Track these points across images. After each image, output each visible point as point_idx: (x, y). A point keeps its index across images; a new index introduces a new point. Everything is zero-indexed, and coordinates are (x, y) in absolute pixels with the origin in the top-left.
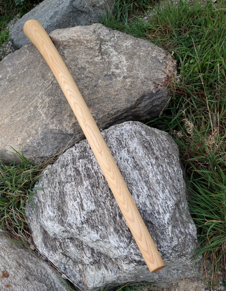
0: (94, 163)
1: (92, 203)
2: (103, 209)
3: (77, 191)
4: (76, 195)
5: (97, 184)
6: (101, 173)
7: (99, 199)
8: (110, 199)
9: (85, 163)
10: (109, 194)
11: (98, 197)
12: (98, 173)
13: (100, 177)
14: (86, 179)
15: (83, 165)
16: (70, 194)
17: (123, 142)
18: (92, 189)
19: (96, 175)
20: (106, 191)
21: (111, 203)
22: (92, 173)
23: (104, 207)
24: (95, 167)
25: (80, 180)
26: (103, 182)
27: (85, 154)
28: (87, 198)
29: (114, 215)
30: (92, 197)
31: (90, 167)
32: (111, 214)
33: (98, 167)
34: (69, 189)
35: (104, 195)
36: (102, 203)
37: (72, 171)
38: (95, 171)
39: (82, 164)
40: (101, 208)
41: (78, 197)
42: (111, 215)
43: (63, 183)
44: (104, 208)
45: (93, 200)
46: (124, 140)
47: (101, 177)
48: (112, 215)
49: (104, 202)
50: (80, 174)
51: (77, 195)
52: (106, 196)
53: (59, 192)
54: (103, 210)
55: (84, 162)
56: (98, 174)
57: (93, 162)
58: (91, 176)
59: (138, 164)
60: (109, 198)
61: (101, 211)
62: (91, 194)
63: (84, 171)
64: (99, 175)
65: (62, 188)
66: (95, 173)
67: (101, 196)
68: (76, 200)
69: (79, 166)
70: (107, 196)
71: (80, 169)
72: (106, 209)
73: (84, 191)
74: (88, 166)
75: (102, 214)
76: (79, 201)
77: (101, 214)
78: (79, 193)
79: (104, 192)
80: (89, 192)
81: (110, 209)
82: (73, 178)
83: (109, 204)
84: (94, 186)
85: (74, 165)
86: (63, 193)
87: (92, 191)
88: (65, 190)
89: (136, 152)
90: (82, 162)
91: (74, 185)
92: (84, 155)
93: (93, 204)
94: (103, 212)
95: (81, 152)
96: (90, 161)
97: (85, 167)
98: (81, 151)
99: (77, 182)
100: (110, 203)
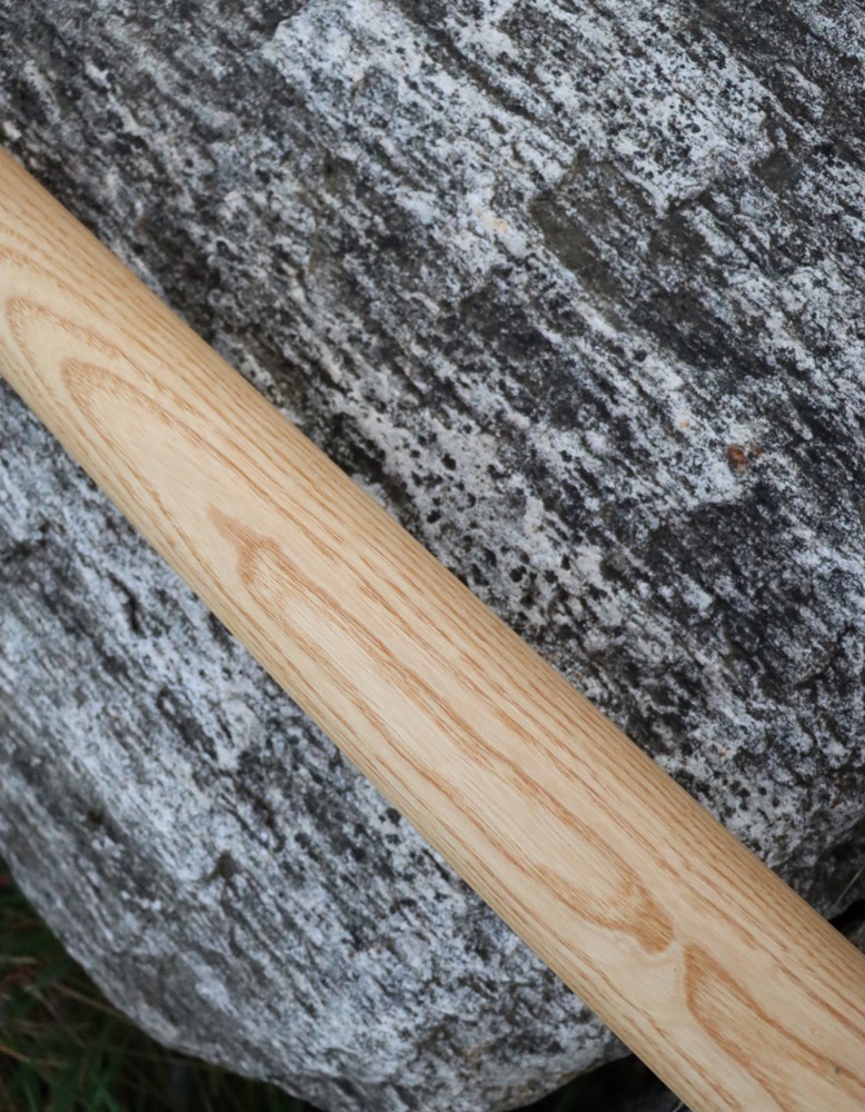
0: (517, 501)
1: (315, 77)
2: (194, 78)
3: (557, 121)
4: (546, 76)
5: (366, 281)
6: (382, 408)
7: (267, 144)
8: (177, 191)
9: (648, 468)
10: (206, 238)
11: (286, 157)
12: (412, 399)
13: (358, 358)
14: (521, 278)
15: (656, 428)
16: (639, 53)
17: (302, 839)
18: (388, 207)
19: (428, 372)
20: (232, 247)
21: (146, 167)
22: (484, 369)
23: (186, 101)
24: (488, 458)
25: (607, 252)
26: (310, 323)
27: (726, 585)
28: (390, 96)
29: (79, 82)
30: (349, 129)
31: (553, 444)
32: (99, 75)
33: (449, 463)
34: (676, 100)
35: (234, 200)
36: (218, 118)
37: (776, 321)
38: (464, 408)
39: (680, 437)
40: (212, 82)
41: (513, 68)
42: (101, 66)
43: (826, 149)
44: (186, 90)
45: (320, 104)
46: (305, 860)
47: (348, 363)
48: (94, 71)
49: (216, 136)
50: (649, 324)
51: (530, 77)
52: (220, 201)
53: (805, 29)
54: (189, 75)
55: (663, 476)
56: (411, 388)
57: (535, 506)
58: (477, 340)
59: (54, 611)
60: (186, 203)
61: (199, 54)
62: (375, 149)
63: (603, 362)
64: (385, 374)
65: (802, 82)
66: (447, 387)
67: (264, 177)
68: (510, 27)
69: (706, 410)
70: (207, 211)
71: (667, 375)
72: (165, 88)
73: (462, 145)
74: (584, 443)
75: (181, 39)
76: (466, 33)
77: (194, 31)
78: (516, 108)
79: (254, 224)
80: (400, 161)
81: (122, 111)
82: (718, 243)
83: (160, 142)
84: (388, 243)
85: (801, 405)
86: (742, 42)
87: (380, 189)
88: (732, 70)
89: (119, 735)
90: (698, 470)
91: (649, 165)
92: (736, 572)
93: (295, 73)
94: (178, 54)
95: (797, 595)
96: (592, 504)
97: (616, 411)
98: (795, 616)
99: (620, 213)
100: (156, 159)
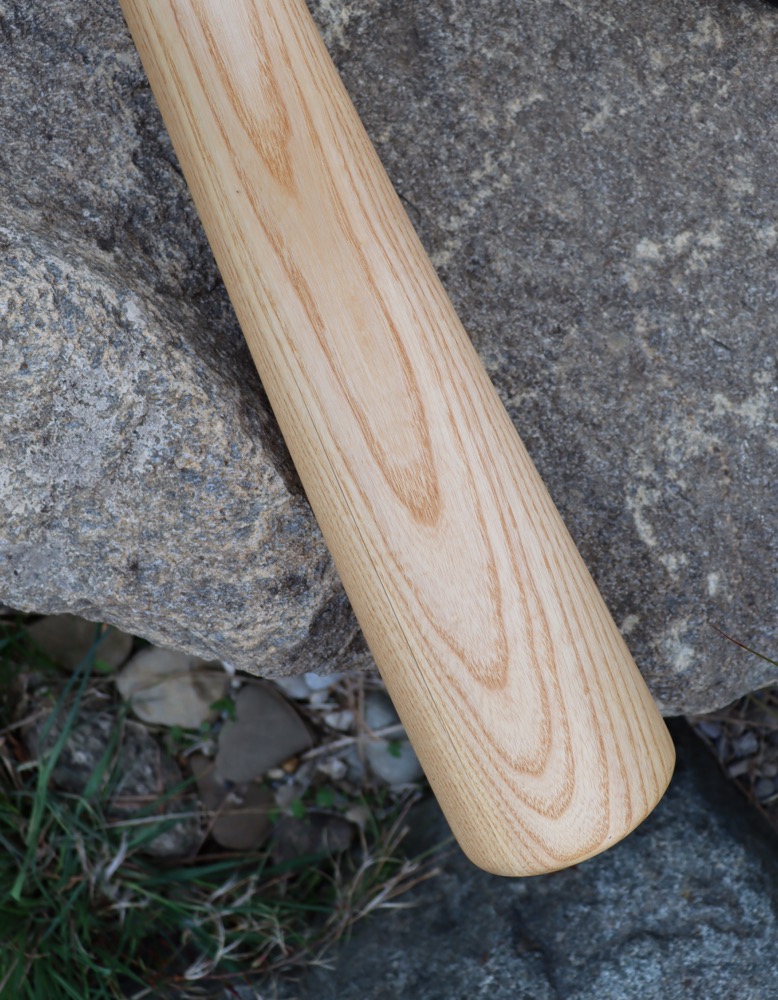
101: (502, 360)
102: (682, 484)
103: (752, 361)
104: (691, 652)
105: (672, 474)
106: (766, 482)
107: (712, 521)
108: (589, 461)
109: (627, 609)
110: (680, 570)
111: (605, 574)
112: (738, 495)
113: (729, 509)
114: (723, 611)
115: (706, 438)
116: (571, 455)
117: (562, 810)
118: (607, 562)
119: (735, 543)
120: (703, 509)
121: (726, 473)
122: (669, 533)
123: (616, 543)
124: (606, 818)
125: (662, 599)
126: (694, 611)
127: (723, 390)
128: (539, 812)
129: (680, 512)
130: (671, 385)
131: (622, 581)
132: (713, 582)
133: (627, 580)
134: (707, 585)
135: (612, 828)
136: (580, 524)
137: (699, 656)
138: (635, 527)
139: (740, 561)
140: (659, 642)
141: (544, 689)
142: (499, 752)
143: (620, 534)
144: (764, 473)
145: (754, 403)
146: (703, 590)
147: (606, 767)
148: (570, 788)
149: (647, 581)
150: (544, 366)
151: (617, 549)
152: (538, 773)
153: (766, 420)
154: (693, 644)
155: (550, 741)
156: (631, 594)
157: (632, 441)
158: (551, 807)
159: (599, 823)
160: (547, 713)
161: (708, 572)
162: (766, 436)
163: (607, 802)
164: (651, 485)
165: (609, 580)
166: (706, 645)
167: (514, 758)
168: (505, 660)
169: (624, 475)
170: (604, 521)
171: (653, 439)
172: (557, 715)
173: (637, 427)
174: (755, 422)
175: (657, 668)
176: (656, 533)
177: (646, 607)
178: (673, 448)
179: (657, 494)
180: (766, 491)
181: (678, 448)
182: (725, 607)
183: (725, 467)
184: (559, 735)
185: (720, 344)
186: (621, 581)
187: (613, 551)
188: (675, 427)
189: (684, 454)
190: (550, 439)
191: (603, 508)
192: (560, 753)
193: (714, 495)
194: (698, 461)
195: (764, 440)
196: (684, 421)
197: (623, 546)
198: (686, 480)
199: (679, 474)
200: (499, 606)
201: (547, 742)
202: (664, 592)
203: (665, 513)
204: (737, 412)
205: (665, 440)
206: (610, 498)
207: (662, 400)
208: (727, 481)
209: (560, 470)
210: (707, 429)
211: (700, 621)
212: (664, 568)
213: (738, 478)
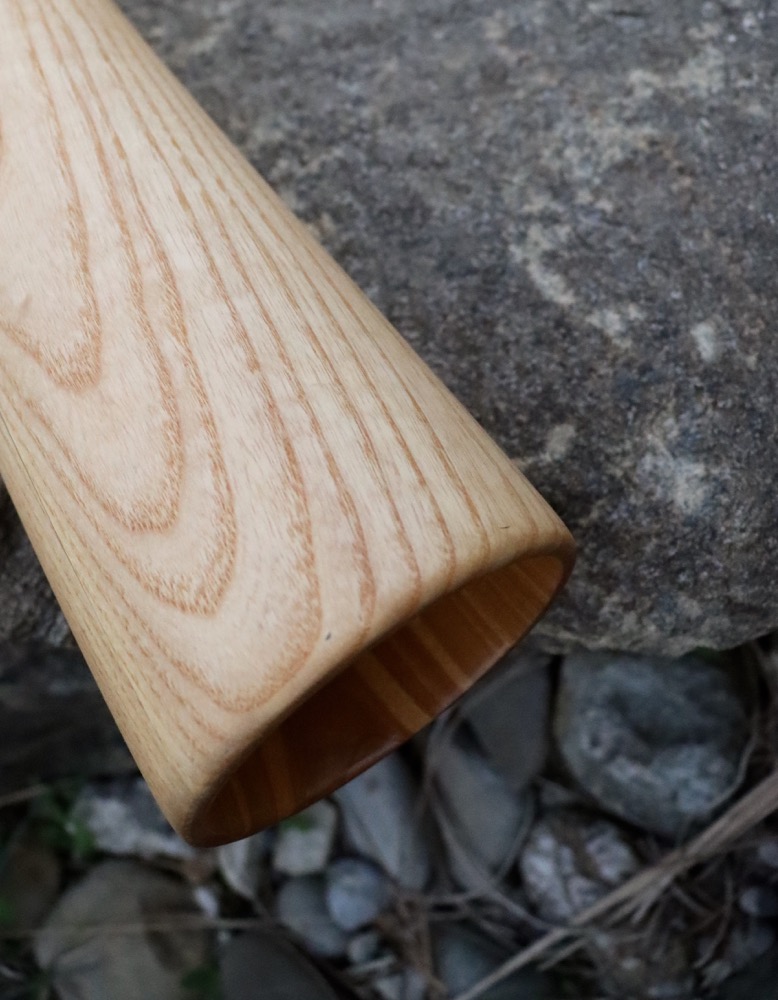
101: (289, 126)
102: (606, 205)
103: (680, 17)
104: (699, 470)
105: (584, 197)
106: (758, 165)
107: (676, 244)
108: (436, 213)
109: (548, 416)
110: (632, 330)
111: (494, 369)
112: (712, 197)
113: (703, 221)
114: (743, 385)
115: (630, 134)
116: (407, 213)
117: (221, 592)
118: (495, 350)
119: (734, 271)
120: (652, 231)
121: (681, 171)
122: (596, 280)
123: (504, 316)
124: (313, 594)
125: (609, 383)
126: (678, 392)
127: (641, 64)
128: (183, 608)
129: (610, 244)
130: (554, 83)
131: (528, 373)
132: (705, 340)
133: (535, 369)
134: (694, 344)
135: (328, 615)
136: (437, 303)
137: (715, 471)
138: (532, 283)
139: (753, 298)
140: (627, 463)
141: (164, 370)
142: (105, 507)
143: (509, 302)
144: (749, 154)
145: (700, 65)
146: (687, 355)
147: (301, 492)
148: (228, 543)
149: (573, 361)
150: (350, 114)
151: (507, 325)
152: (167, 526)
153: (727, 80)
154: (697, 453)
155: (182, 457)
156: (548, 389)
157: (503, 168)
158: (201, 592)
159: (298, 606)
160: (173, 408)
161: (689, 324)
162: (736, 102)
163: (310, 561)
164: (549, 219)
165: (503, 377)
166: (724, 449)
167: (127, 509)
168: (96, 337)
169: (499, 216)
170: (478, 288)
171: (538, 157)
172: (189, 407)
173: (508, 148)
174: (709, 90)
175: (641, 515)
176: (572, 284)
177: (581, 404)
178: (575, 161)
179: (563, 232)
180: (763, 177)
181: (586, 159)
182: (746, 377)
183: (676, 164)
184: (198, 443)
185: (622, 14)
186: (523, 372)
187: (500, 329)
188: (572, 132)
189: (598, 164)
190: (369, 199)
191: (471, 271)
192: (203, 479)
193: (668, 207)
194: (627, 166)
195: (734, 109)
196: (586, 120)
197: (517, 317)
198: (609, 198)
199: (597, 193)
200: (85, 258)
201: (177, 461)
202: (610, 371)
203: (583, 251)
204: (673, 84)
205: (559, 153)
206: (483, 255)
207: (543, 105)
208: (687, 181)
209: (395, 239)
210: (629, 122)
211: (699, 409)
212: (599, 332)
213: (704, 173)
